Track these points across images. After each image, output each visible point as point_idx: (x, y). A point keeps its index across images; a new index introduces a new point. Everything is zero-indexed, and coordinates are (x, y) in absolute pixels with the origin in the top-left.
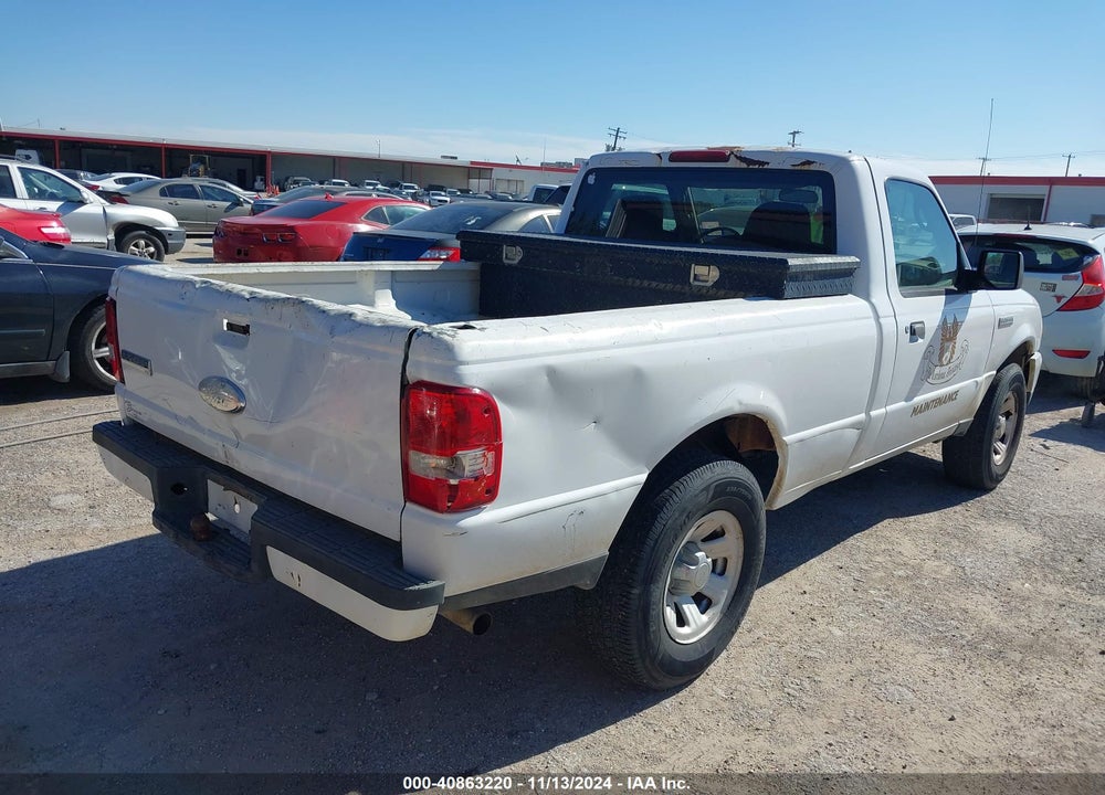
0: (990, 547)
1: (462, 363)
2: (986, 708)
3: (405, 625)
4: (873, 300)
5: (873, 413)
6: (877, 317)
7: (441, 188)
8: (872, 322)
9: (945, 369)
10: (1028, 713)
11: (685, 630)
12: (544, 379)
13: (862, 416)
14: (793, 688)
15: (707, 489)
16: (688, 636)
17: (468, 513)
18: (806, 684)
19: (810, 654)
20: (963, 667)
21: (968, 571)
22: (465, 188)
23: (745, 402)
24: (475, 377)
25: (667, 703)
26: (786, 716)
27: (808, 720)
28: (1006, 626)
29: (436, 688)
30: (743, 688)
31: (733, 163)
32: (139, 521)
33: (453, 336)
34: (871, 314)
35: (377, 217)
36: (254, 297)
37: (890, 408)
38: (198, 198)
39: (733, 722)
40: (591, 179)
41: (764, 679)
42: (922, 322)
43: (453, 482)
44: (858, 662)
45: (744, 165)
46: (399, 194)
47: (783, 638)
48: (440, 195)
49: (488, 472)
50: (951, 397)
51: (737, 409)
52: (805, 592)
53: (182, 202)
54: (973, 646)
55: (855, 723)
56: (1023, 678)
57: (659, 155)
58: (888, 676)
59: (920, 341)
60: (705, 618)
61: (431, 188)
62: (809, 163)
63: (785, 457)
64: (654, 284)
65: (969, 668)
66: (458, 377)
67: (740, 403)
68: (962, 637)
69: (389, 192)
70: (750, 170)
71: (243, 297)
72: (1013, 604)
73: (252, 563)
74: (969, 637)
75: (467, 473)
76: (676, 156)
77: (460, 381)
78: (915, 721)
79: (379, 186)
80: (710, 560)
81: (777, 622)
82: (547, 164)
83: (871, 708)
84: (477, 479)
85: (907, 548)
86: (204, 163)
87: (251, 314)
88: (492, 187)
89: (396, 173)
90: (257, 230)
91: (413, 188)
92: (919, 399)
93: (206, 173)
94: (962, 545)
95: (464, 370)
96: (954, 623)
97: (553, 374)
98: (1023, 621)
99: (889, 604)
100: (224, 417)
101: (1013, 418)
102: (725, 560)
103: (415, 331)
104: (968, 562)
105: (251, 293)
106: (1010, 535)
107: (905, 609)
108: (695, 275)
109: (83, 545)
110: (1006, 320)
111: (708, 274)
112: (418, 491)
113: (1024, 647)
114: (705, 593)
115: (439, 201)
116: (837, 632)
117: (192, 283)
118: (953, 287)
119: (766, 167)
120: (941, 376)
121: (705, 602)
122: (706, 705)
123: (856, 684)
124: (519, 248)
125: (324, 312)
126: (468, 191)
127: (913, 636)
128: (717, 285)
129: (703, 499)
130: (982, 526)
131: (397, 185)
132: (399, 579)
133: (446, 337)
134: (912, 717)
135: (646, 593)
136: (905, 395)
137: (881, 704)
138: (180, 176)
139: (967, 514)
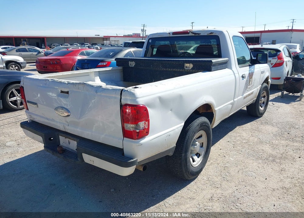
0: (265, 132)
1: (137, 98)
2: (274, 175)
3: (127, 171)
4: (233, 69)
5: (235, 100)
6: (234, 74)
7: (96, 44)
8: (233, 75)
9: (250, 86)
10: (285, 175)
11: (195, 163)
12: (158, 100)
13: (232, 101)
14: (224, 175)
15: (198, 125)
16: (196, 165)
17: (142, 139)
18: (227, 174)
19: (226, 166)
20: (266, 165)
21: (261, 139)
22: (103, 43)
23: (206, 100)
24: (141, 101)
25: (192, 183)
26: (224, 183)
27: (230, 183)
28: (274, 153)
29: (129, 186)
30: (211, 177)
31: (190, 34)
32: (33, 147)
33: (134, 91)
34: (233, 73)
35: (83, 54)
36: (69, 83)
37: (239, 98)
38: (27, 52)
39: (211, 186)
40: (150, 41)
41: (216, 174)
42: (245, 74)
43: (138, 131)
44: (239, 166)
45: (194, 35)
46: (84, 46)
47: (218, 162)
48: (96, 46)
49: (146, 127)
50: (252, 93)
51: (205, 103)
52: (221, 149)
53: (23, 53)
54: (267, 159)
55: (242, 183)
56: (281, 166)
57: (169, 33)
58: (247, 169)
59: (245, 79)
60: (199, 159)
61: (93, 44)
62: (212, 33)
63: (215, 114)
64: (174, 70)
65: (267, 165)
66: (137, 102)
67: (205, 101)
68: (264, 157)
69: (81, 46)
70: (195, 36)
71: (65, 83)
72: (274, 147)
73: (78, 158)
74: (265, 157)
75: (141, 128)
76: (174, 33)
77: (138, 103)
78: (257, 180)
79: (78, 45)
80: (199, 144)
81: (215, 158)
82: (125, 35)
83: (245, 178)
84: (144, 129)
85: (244, 134)
86: (26, 41)
87: (69, 88)
88: (110, 43)
89: (82, 41)
90: (49, 60)
91: (88, 45)
92: (245, 95)
93: (27, 44)
94: (258, 133)
95: (138, 100)
96: (261, 153)
97: (160, 98)
98: (278, 151)
99: (243, 150)
100: (64, 118)
101: (266, 97)
102: (203, 143)
103: (123, 90)
104: (261, 137)
105: (68, 82)
106: (269, 128)
107: (247, 151)
108: (186, 66)
109: (19, 156)
110: (263, 71)
111: (190, 66)
112: (127, 134)
113: (280, 158)
114: (199, 153)
115: (96, 48)
116: (232, 159)
117: (48, 80)
118: (250, 64)
119: (200, 35)
120: (250, 88)
121: (198, 155)
122: (202, 182)
123: (239, 172)
124: (134, 62)
125: (92, 86)
126: (104, 44)
127: (251, 158)
128: (192, 69)
129: (197, 128)
130: (262, 127)
131: (83, 44)
132: (125, 159)
133: (132, 91)
134: (256, 180)
135: (186, 155)
136: (241, 94)
137: (247, 177)
138: (19, 46)
139: (258, 124)
